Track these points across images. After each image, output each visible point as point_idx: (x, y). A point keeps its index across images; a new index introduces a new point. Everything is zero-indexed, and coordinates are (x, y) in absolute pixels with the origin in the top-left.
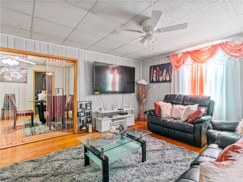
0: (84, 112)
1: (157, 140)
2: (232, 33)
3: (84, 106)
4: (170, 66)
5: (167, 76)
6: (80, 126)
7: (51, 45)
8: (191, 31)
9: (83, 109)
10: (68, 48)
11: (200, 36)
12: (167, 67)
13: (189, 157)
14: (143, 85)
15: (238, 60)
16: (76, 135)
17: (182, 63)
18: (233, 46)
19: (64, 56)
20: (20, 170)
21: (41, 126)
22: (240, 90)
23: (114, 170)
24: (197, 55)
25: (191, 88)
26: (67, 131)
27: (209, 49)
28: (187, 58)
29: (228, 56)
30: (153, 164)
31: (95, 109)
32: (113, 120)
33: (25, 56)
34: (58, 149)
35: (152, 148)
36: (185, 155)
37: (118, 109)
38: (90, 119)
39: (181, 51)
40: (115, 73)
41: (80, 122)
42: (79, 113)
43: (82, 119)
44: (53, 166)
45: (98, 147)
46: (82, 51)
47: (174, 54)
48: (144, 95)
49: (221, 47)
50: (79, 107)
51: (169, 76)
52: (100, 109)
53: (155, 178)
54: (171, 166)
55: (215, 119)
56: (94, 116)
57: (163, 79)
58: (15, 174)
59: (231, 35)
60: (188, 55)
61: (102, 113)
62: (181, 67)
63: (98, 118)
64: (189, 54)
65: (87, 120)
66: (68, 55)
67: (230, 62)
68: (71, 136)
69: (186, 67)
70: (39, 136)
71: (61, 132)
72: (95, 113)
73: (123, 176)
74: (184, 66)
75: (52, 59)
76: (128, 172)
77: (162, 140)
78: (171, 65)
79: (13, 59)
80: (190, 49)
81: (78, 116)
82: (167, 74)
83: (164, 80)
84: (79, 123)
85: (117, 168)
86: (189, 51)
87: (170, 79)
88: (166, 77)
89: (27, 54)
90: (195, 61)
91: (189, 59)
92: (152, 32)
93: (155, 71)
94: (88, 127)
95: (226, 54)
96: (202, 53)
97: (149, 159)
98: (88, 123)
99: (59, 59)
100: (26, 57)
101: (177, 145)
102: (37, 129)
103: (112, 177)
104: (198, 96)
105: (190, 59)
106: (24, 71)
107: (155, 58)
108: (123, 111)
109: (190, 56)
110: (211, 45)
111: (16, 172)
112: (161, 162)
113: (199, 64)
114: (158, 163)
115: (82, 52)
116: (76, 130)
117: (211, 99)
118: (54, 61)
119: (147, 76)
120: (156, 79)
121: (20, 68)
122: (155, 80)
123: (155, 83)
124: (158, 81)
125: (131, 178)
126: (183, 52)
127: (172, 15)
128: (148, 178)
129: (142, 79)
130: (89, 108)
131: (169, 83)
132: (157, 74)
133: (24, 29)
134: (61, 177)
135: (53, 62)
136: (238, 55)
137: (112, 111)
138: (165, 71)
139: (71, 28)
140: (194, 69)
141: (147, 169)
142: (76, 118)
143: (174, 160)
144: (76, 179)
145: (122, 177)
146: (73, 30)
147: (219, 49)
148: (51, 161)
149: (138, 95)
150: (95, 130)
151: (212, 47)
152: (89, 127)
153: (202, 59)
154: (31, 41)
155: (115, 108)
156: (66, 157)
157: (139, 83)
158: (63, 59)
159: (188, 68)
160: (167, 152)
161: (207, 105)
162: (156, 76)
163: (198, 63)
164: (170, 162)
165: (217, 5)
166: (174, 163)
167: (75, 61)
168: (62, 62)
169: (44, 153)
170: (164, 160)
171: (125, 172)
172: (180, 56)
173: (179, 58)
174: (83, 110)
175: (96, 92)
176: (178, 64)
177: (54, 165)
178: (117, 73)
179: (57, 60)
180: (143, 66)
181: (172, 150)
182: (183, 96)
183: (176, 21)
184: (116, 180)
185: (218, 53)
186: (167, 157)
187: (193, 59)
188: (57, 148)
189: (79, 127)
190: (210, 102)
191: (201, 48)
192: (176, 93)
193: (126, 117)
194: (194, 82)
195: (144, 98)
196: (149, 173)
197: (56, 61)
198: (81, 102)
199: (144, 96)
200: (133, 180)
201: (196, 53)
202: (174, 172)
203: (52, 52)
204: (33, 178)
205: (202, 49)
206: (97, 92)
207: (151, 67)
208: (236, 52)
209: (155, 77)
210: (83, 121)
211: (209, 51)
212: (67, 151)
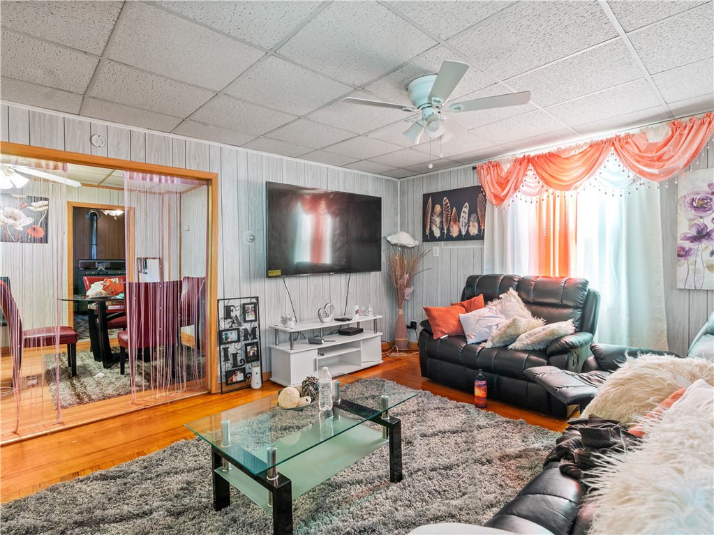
0: (238, 329)
1: (451, 404)
2: (642, 115)
3: (236, 313)
4: (480, 195)
5: (471, 223)
6: (226, 372)
7: (139, 132)
8: (538, 107)
9: (235, 321)
10: (190, 141)
11: (560, 120)
12: (472, 198)
13: (536, 446)
14: (403, 247)
15: (655, 184)
16: (214, 398)
17: (513, 187)
18: (643, 149)
19: (177, 166)
20: (66, 506)
21: (101, 375)
22: (662, 263)
23: (342, 490)
24: (551, 169)
25: (537, 257)
26: (185, 385)
27: (584, 153)
28: (525, 175)
29: (632, 174)
30: (446, 468)
31: (268, 319)
32: (321, 352)
33: (60, 164)
34: (168, 440)
35: (437, 426)
36: (526, 440)
37: (336, 320)
38: (256, 349)
39: (510, 155)
40: (321, 212)
41: (227, 359)
42: (223, 333)
43: (232, 349)
44: (166, 488)
45: (285, 429)
46: (231, 150)
47: (491, 162)
48: (407, 276)
49: (613, 148)
50: (222, 315)
51: (476, 224)
52: (285, 321)
53: (454, 502)
54: (492, 471)
55: (599, 342)
56: (266, 341)
57: (460, 232)
58: (55, 518)
59: (638, 118)
60: (527, 166)
61: (292, 331)
62: (511, 200)
63: (277, 347)
64: (530, 165)
65: (246, 353)
66: (190, 163)
67: (637, 189)
68: (200, 401)
69: (524, 200)
70: (103, 406)
71: (169, 390)
72: (269, 330)
73: (367, 504)
74: (519, 197)
75: (141, 175)
76: (381, 493)
77: (463, 404)
78: (482, 192)
79: (8, 171)
80: (533, 151)
81: (221, 342)
82: (472, 217)
83: (464, 233)
84: (223, 363)
85: (348, 483)
86: (531, 156)
87: (480, 230)
88: (469, 226)
89: (65, 161)
90: (547, 182)
91: (531, 179)
92: (438, 110)
93: (438, 208)
94: (251, 373)
95: (625, 169)
96: (567, 161)
97: (432, 455)
98: (248, 362)
99: (160, 174)
100: (64, 170)
101: (504, 415)
102: (89, 385)
103: (338, 508)
104: (555, 280)
105: (535, 176)
106: (37, 206)
107: (439, 172)
108: (348, 324)
109: (532, 168)
110: (589, 141)
111: (55, 512)
112: (467, 462)
113: (557, 191)
114: (458, 466)
115: (230, 153)
116: (214, 385)
117: (590, 287)
118: (146, 180)
119: (416, 223)
120: (441, 231)
121: (25, 196)
122: (437, 233)
123: (439, 242)
124: (446, 237)
125: (391, 506)
126: (514, 158)
127: (492, 67)
128: (435, 506)
129: (401, 230)
130: (250, 317)
131: (480, 242)
132: (442, 218)
133: (65, 88)
134: (195, 517)
135: (144, 182)
136: (655, 171)
137: (318, 326)
138: (466, 209)
139: (207, 90)
140: (544, 204)
141: (429, 481)
142: (215, 348)
143: (498, 454)
144: (241, 521)
145: (366, 508)
146: (214, 94)
147: (610, 155)
148: (157, 476)
149: (389, 276)
150: (269, 380)
151: (590, 146)
152: (254, 374)
153: (566, 179)
154: (80, 122)
155: (327, 316)
156: (198, 462)
157: (393, 242)
158: (172, 175)
159: (529, 201)
160: (479, 436)
161: (581, 304)
162: (442, 222)
163: (556, 189)
164: (488, 461)
165: (604, 51)
166: (498, 462)
167: (208, 181)
168: (169, 182)
169: (128, 454)
170: (473, 457)
171: (372, 492)
172: (506, 167)
173: (503, 174)
174: (233, 322)
175: (273, 271)
176: (503, 190)
177: (169, 487)
178: (326, 210)
179: (156, 178)
180: (403, 193)
181: (491, 430)
182: (516, 280)
183: (501, 82)
184: (351, 515)
185: (605, 163)
186: (480, 449)
187: (542, 178)
188: (166, 437)
189: (224, 374)
190: (588, 295)
191: (563, 147)
192: (497, 272)
193: (359, 341)
194: (544, 241)
195: (408, 285)
196: (436, 491)
197: (151, 179)
198: (229, 299)
199: (408, 281)
200: (396, 512)
201: (550, 163)
202: (501, 485)
203: (142, 155)
204: (113, 524)
205: (565, 151)
206: (276, 271)
207: (426, 197)
208: (651, 162)
209: (438, 226)
210: (235, 356)
211: (585, 158)
212: (197, 446)
